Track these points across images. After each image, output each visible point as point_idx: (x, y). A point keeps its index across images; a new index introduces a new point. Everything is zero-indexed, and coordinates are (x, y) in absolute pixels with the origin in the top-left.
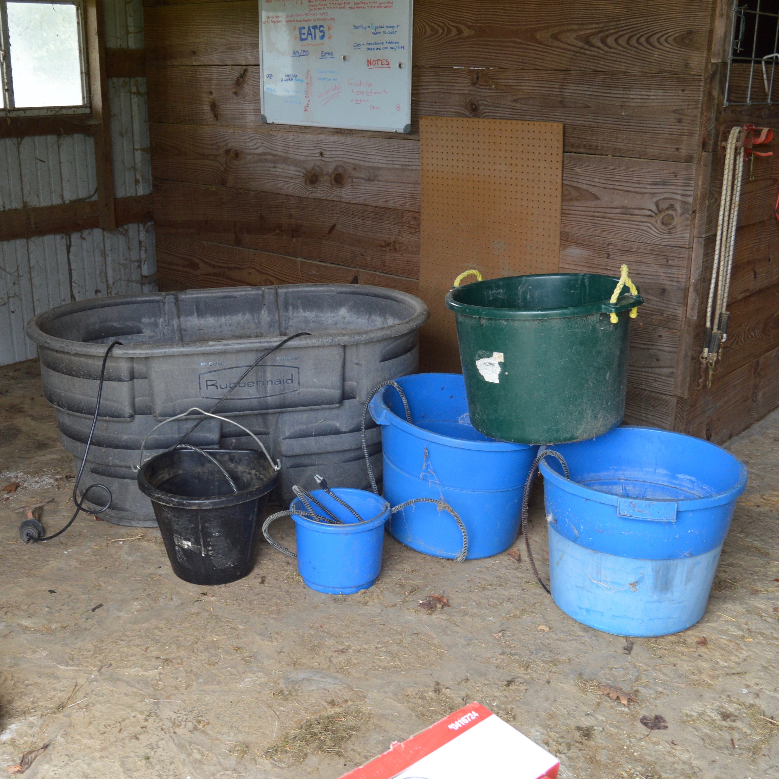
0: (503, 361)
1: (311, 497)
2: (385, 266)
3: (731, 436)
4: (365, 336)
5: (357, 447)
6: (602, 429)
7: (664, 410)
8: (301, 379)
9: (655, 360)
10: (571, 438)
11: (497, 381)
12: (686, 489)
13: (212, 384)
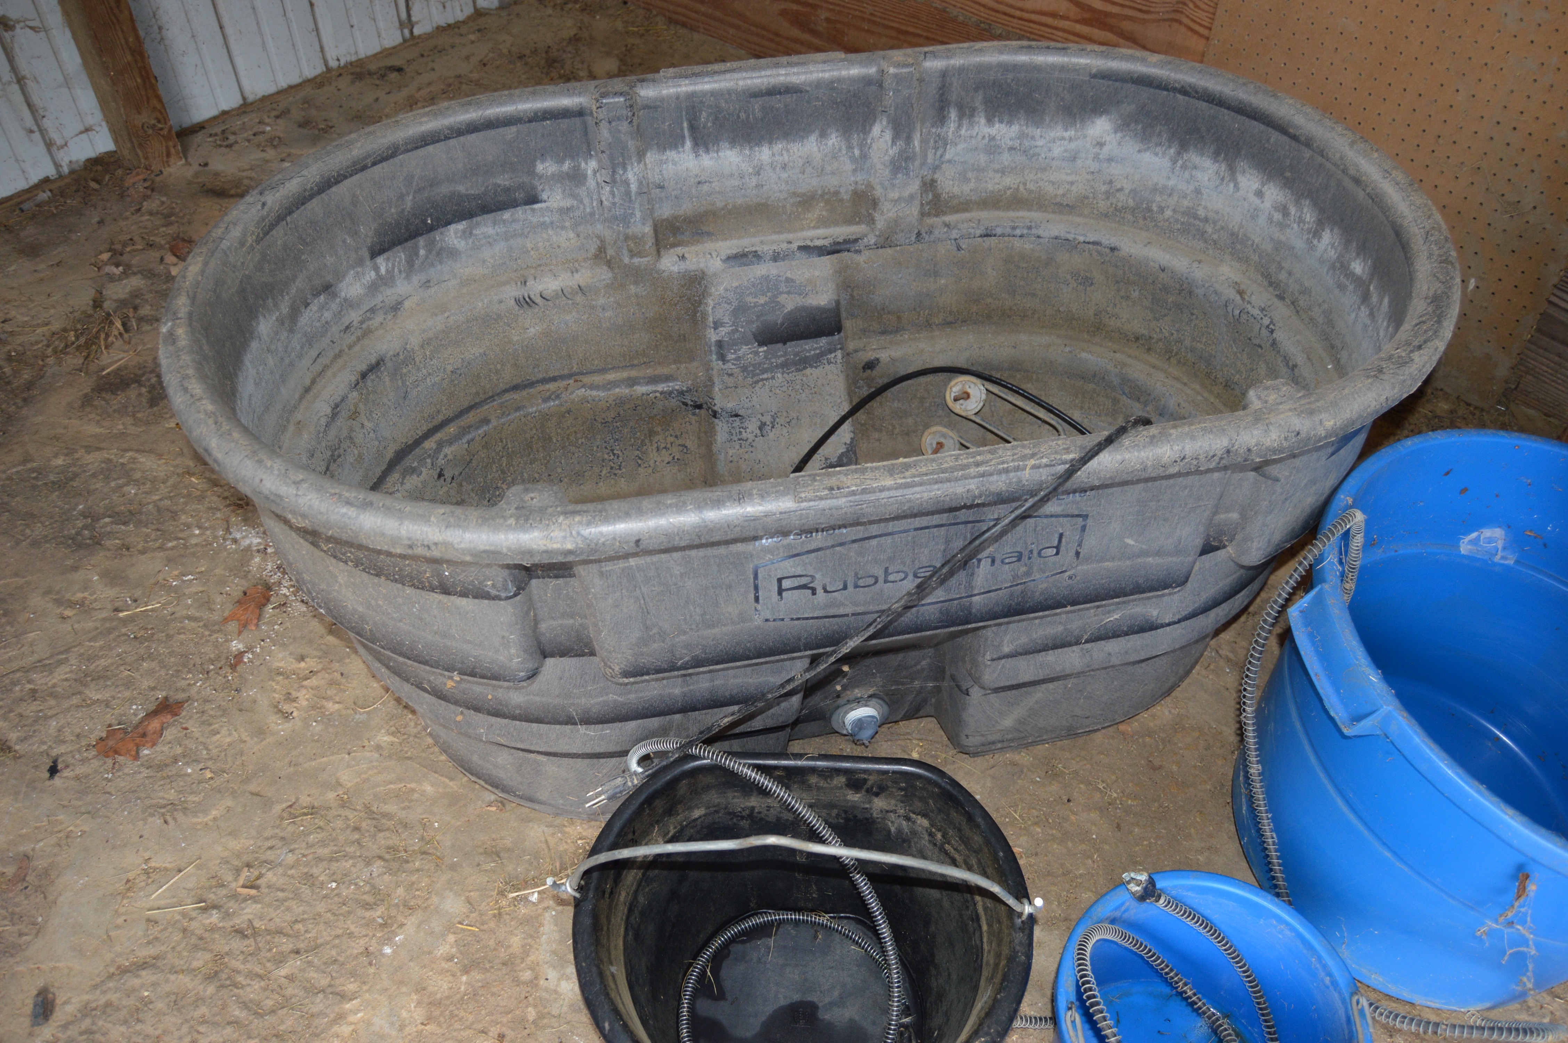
8: (1085, 543)
13: (797, 584)
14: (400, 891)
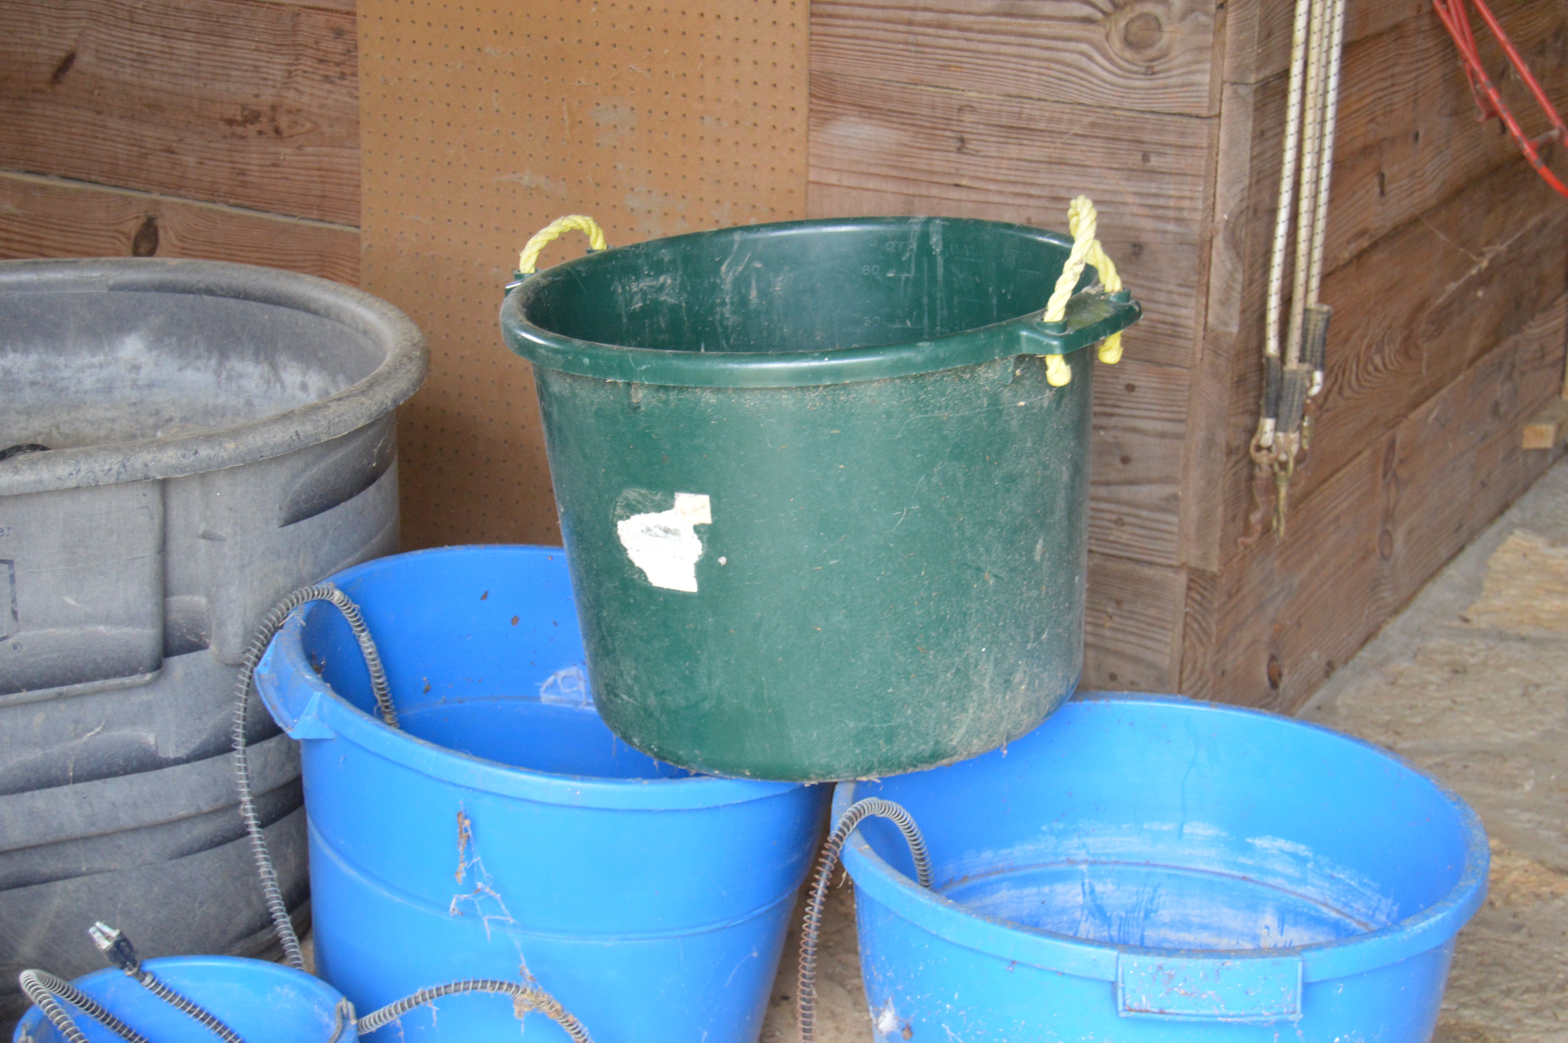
0: (707, 519)
1: (81, 1001)
2: (244, 184)
3: (1330, 668)
4: (231, 446)
5: (220, 804)
6: (1025, 719)
7: (1152, 612)
8: (20, 599)
9: (1117, 462)
10: (935, 756)
11: (688, 584)
12: (1279, 882)
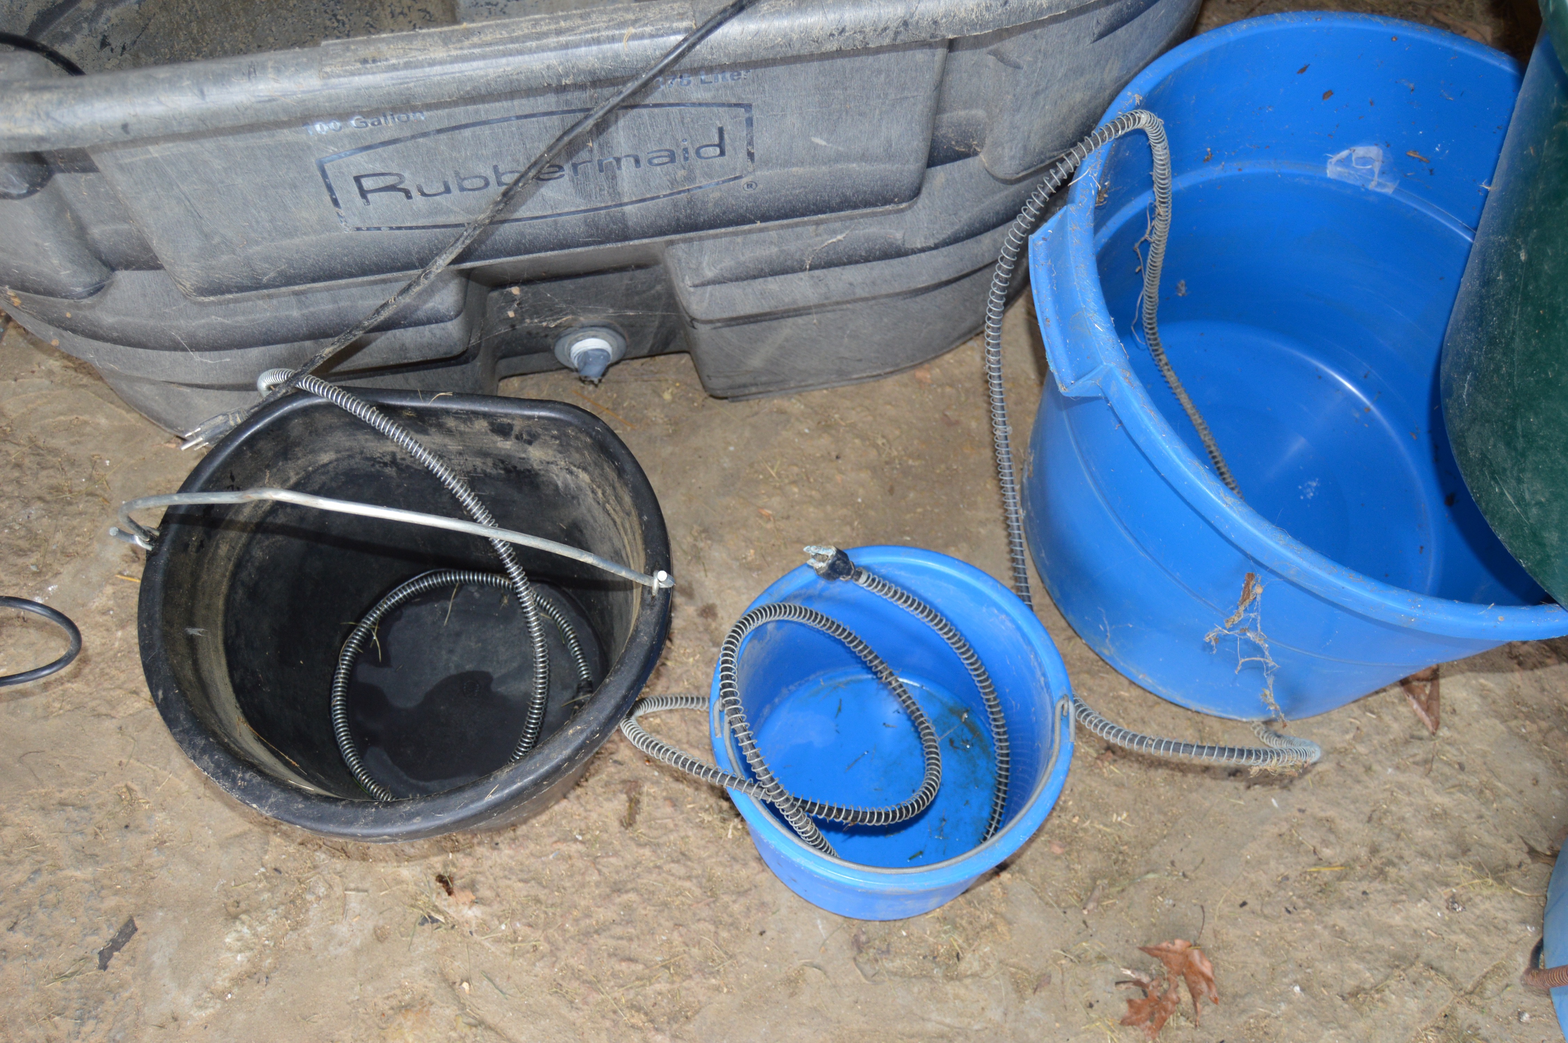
8: (758, 141)
13: (382, 185)
14: (59, 536)
